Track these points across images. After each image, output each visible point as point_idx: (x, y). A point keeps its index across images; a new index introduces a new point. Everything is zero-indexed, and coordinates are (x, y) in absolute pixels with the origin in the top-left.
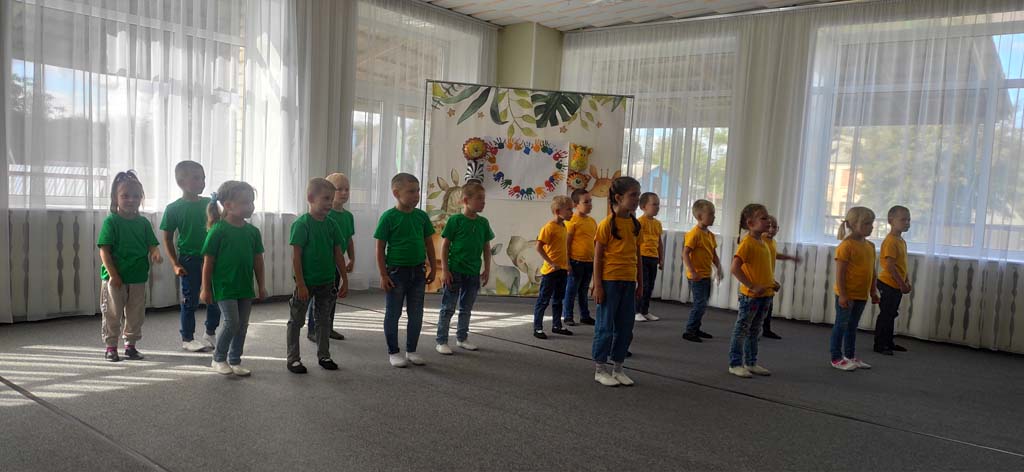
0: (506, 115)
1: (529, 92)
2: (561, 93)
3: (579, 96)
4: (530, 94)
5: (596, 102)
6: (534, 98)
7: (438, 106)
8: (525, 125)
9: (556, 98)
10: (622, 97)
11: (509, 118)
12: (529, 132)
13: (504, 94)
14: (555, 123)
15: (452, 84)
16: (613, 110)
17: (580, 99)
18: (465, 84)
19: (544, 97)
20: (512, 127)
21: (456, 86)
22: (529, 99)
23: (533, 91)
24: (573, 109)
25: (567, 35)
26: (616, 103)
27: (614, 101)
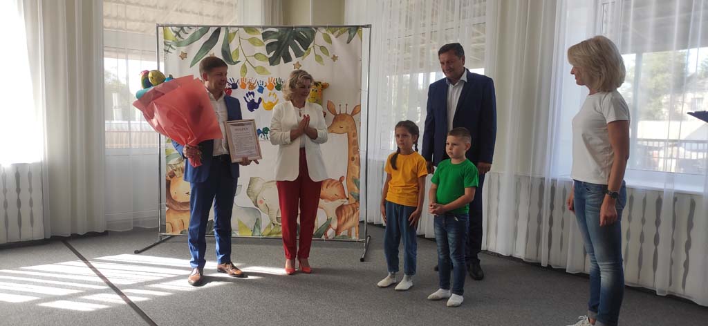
0: (238, 56)
1: (260, 30)
2: (293, 28)
3: (311, 31)
4: (261, 31)
5: (331, 35)
6: (265, 36)
7: (170, 50)
8: (258, 63)
9: (289, 32)
10: (357, 27)
11: (241, 58)
12: (262, 70)
13: (235, 33)
14: (288, 59)
15: (182, 27)
16: (348, 42)
17: (313, 33)
18: (195, 26)
19: (276, 33)
20: (244, 67)
21: (184, 28)
22: (260, 37)
23: (263, 28)
24: (306, 43)
26: (352, 34)
27: (350, 33)
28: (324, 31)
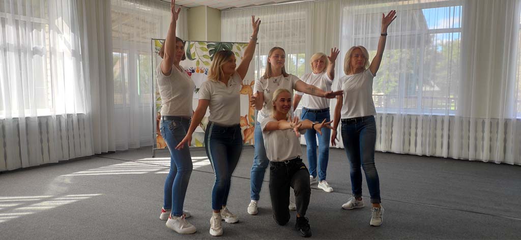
0: (195, 55)
1: (206, 43)
2: (222, 43)
3: (231, 44)
4: (206, 44)
5: (240, 47)
8: (205, 60)
9: (220, 45)
11: (197, 57)
12: (207, 63)
17: (232, 46)
19: (214, 45)
20: (198, 61)
22: (206, 47)
23: (208, 42)
25: (222, 12)
28: (237, 44)
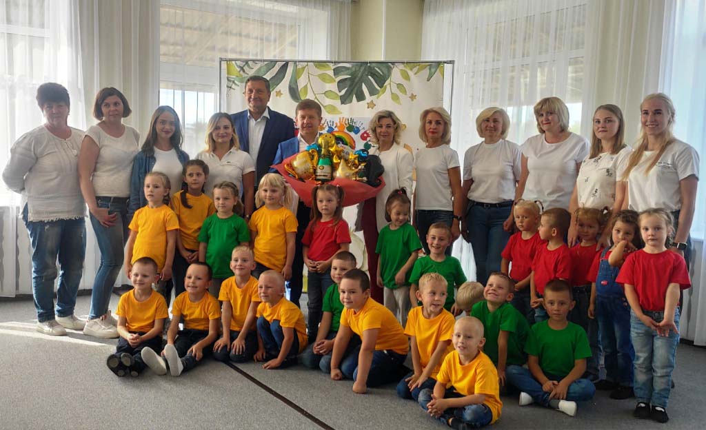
0: (306, 92)
1: (331, 65)
2: (367, 63)
3: (387, 66)
5: (409, 72)
6: (337, 72)
7: (233, 86)
9: (362, 68)
10: (439, 63)
12: (333, 109)
13: (303, 68)
14: (361, 97)
15: (247, 62)
16: (428, 80)
17: (390, 69)
18: (261, 61)
19: (347, 69)
22: (331, 73)
23: (335, 63)
26: (433, 70)
27: (430, 69)
28: (401, 66)
